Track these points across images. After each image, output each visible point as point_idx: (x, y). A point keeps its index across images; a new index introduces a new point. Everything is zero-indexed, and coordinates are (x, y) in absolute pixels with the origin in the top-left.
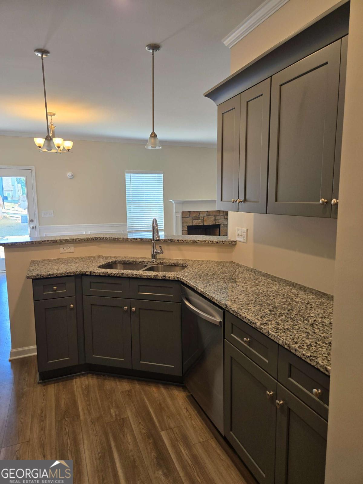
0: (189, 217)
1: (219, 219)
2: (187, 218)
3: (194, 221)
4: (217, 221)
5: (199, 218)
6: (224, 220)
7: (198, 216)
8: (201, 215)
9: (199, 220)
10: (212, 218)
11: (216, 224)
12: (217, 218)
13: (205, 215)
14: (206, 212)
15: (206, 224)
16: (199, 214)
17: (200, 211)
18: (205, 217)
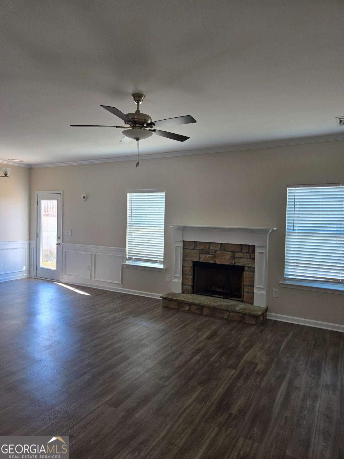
0: (194, 249)
1: (241, 258)
2: (191, 250)
3: (201, 255)
4: (237, 260)
5: (208, 253)
6: (250, 260)
7: (207, 249)
8: (211, 248)
9: (208, 255)
10: (229, 254)
11: (236, 265)
12: (236, 256)
13: (218, 249)
14: (219, 245)
15: (219, 263)
16: (210, 247)
17: (210, 243)
18: (218, 252)
